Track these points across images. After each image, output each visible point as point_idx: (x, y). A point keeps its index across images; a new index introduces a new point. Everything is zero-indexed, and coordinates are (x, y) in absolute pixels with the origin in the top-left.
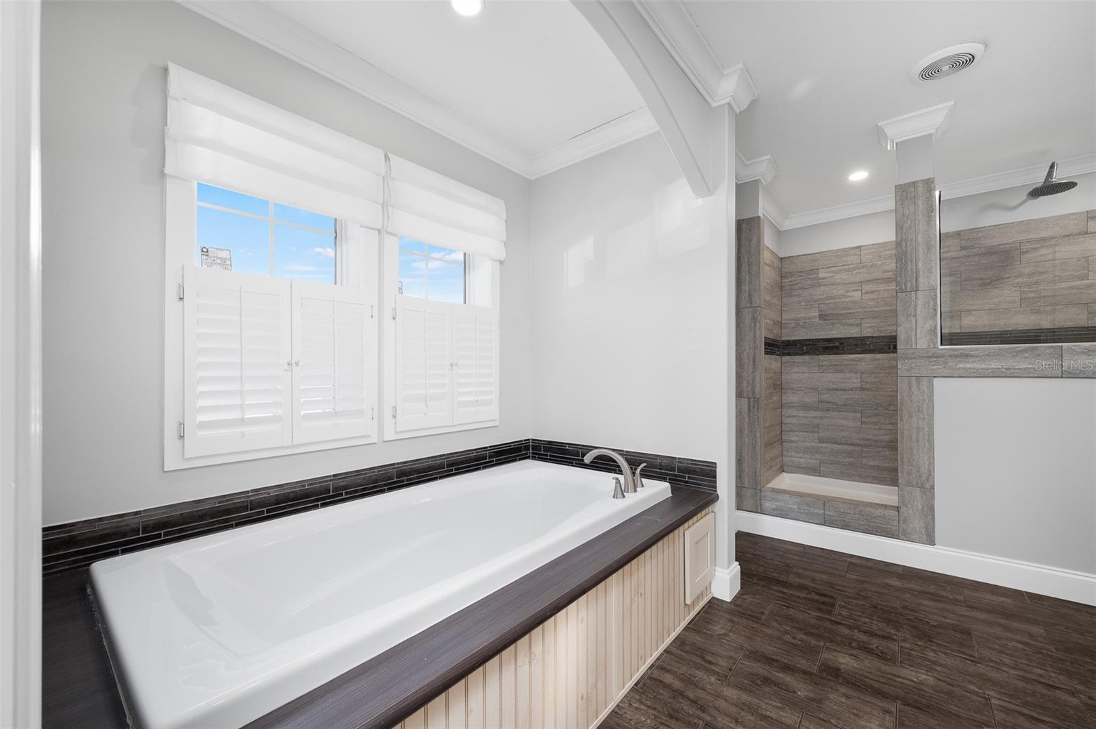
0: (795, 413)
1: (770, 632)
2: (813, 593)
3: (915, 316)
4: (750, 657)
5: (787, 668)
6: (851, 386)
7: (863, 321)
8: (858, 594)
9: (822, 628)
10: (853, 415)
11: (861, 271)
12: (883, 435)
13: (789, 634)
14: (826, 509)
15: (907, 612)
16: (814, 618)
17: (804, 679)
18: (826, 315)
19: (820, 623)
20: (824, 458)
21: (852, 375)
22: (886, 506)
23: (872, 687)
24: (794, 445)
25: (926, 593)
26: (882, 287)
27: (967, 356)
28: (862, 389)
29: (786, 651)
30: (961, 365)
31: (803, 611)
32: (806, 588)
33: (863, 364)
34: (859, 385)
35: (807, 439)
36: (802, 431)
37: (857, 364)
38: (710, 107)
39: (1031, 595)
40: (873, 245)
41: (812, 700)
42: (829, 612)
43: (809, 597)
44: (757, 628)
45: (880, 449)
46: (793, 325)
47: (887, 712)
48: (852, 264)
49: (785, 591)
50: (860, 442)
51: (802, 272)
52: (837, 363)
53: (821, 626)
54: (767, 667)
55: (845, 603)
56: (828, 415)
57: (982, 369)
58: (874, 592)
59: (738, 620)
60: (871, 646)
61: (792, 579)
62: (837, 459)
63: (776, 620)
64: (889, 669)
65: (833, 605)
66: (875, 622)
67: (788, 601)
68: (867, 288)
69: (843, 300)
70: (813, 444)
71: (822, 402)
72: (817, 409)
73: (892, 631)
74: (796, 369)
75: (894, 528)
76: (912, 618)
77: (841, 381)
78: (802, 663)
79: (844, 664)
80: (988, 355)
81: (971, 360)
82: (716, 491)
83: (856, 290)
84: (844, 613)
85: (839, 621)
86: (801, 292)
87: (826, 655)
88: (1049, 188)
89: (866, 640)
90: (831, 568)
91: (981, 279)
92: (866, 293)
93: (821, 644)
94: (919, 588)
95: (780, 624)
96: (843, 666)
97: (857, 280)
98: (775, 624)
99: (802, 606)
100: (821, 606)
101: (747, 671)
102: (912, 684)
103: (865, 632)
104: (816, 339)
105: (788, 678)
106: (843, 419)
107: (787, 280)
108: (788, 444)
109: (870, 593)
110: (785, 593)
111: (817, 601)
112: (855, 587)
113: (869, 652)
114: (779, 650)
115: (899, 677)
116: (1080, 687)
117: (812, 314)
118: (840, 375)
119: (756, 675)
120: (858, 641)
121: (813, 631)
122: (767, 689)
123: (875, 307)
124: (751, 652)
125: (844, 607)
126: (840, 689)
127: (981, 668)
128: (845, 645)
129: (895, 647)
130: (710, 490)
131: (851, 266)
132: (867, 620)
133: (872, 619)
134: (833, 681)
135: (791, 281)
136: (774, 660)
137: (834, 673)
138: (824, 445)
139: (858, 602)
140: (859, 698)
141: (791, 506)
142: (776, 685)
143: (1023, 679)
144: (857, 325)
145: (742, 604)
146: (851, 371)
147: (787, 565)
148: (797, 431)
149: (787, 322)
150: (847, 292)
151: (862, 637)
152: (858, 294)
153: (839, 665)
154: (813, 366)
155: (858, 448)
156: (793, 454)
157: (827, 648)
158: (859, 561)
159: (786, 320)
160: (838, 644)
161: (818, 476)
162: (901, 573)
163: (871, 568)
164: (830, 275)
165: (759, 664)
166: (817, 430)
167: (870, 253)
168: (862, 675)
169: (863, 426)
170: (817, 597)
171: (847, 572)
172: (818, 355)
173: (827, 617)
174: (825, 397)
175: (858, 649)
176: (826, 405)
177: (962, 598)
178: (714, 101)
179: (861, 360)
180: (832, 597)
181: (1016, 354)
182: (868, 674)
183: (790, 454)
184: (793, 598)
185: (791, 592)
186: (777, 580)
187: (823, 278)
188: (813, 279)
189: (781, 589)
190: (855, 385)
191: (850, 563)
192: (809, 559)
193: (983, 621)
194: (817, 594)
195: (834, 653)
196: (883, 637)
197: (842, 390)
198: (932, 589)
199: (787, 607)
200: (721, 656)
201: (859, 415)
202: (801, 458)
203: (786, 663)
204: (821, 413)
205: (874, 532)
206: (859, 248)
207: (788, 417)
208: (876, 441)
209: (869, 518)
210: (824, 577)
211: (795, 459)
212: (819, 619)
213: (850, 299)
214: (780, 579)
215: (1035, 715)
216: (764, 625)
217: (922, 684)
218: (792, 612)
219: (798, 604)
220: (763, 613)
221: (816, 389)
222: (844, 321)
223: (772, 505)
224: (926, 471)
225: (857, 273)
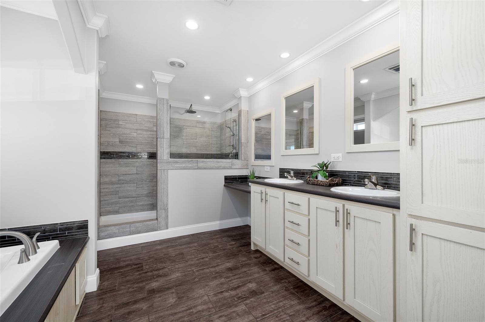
0: (107, 187)
1: (122, 292)
2: (133, 266)
3: (163, 147)
4: (118, 309)
5: (135, 302)
6: (133, 172)
7: (137, 146)
8: (149, 257)
9: (142, 278)
10: (133, 185)
11: (137, 124)
12: (144, 192)
13: (130, 288)
14: (131, 227)
15: (166, 256)
16: (137, 276)
17: (144, 301)
18: (122, 141)
19: (141, 276)
20: (121, 205)
21: (133, 168)
22: (153, 219)
23: (166, 288)
24: (106, 202)
25: (168, 246)
26: (144, 133)
27: (177, 162)
28: (137, 174)
29: (132, 296)
30: (176, 166)
31: (132, 275)
32: (130, 265)
33: (137, 163)
34: (136, 172)
35: (113, 198)
36: (111, 195)
37: (135, 163)
38: (86, 26)
39: (191, 235)
40: (141, 115)
41: (149, 307)
42: (142, 270)
43: (132, 268)
44: (116, 294)
45: (144, 197)
46: (106, 144)
47: (173, 293)
48: (133, 121)
49: (121, 271)
50: (136, 196)
51: (111, 120)
52: (127, 163)
53: (141, 277)
54: (127, 307)
55: (146, 263)
56: (123, 186)
57: (181, 167)
58: (154, 254)
59: (105, 296)
60: (160, 274)
61: (122, 264)
62: (127, 205)
63: (122, 286)
64: (168, 278)
65: (142, 266)
66: (158, 265)
67: (124, 275)
68: (139, 132)
69: (130, 136)
70: (116, 200)
71: (120, 180)
72: (118, 184)
73: (164, 265)
74: (108, 166)
75: (156, 227)
76: (168, 257)
77: (129, 170)
78: (140, 296)
79: (154, 286)
80: (182, 162)
81: (178, 164)
82: (88, 235)
83: (135, 132)
84: (147, 267)
85: (147, 271)
86: (111, 129)
87: (147, 287)
88: (191, 112)
89: (158, 273)
90: (136, 252)
91: (174, 135)
92: (139, 134)
93: (144, 284)
94: (166, 246)
95: (125, 286)
96: (154, 287)
97: (135, 128)
98: (123, 287)
99: (131, 273)
100: (138, 269)
101: (120, 315)
102: (176, 279)
103: (157, 270)
104: (118, 152)
105: (138, 306)
106: (129, 187)
107: (103, 122)
108: (103, 202)
109: (153, 255)
110: (122, 272)
111: (136, 268)
112: (147, 255)
113: (160, 277)
114: (130, 297)
115: (171, 279)
116: (207, 255)
117: (116, 140)
118: (128, 168)
119: (124, 314)
120: (156, 275)
121: (139, 281)
122: (131, 316)
123: (142, 140)
124: (117, 306)
125: (146, 265)
126: (157, 296)
127: (189, 263)
128: (152, 279)
129: (167, 270)
130: (84, 236)
131: (133, 122)
132: (155, 266)
133: (157, 264)
134: (153, 295)
135: (106, 123)
136: (129, 303)
137: (153, 292)
138: (121, 199)
139: (150, 260)
140: (164, 294)
141: (115, 231)
142: (134, 312)
143: (198, 260)
144: (135, 147)
145: (104, 288)
146: (132, 167)
147: (118, 259)
148: (108, 195)
149: (104, 142)
150: (131, 132)
151: (156, 272)
152: (135, 134)
153: (153, 288)
154: (116, 164)
155: (136, 198)
156: (107, 206)
157: (147, 284)
158: (144, 245)
159: (103, 141)
160: (150, 280)
161: (118, 214)
162: (159, 243)
163: (149, 246)
164: (124, 124)
165: (123, 309)
166: (118, 193)
167: (140, 118)
168: (161, 286)
169: (137, 189)
170: (135, 267)
171: (142, 251)
172: (119, 159)
173: (142, 272)
174: (121, 178)
175: (157, 278)
176: (122, 182)
177: (178, 244)
178: (88, 24)
179: (137, 162)
180: (140, 264)
181: (189, 162)
182: (163, 285)
183: (105, 206)
184: (126, 272)
185: (124, 270)
186: (116, 268)
187: (121, 125)
188: (117, 124)
189: (119, 271)
190: (134, 172)
191: (142, 247)
192: (126, 252)
193: (185, 248)
194: (135, 265)
195: (150, 284)
196: (163, 268)
197: (129, 174)
198: (170, 244)
199: (125, 277)
200: (103, 319)
201: (136, 185)
202: (110, 207)
203: (134, 300)
204: (119, 185)
205: (149, 231)
206: (136, 115)
207: (104, 189)
208: (142, 195)
209: (147, 226)
210: (135, 257)
211: (108, 209)
212: (139, 274)
213: (133, 136)
214: (117, 267)
215: (202, 268)
216: (118, 291)
217: (178, 277)
218: (128, 278)
219: (129, 274)
220: (116, 286)
221: (118, 175)
222: (130, 145)
223: (105, 234)
224: (166, 203)
225: (135, 125)
